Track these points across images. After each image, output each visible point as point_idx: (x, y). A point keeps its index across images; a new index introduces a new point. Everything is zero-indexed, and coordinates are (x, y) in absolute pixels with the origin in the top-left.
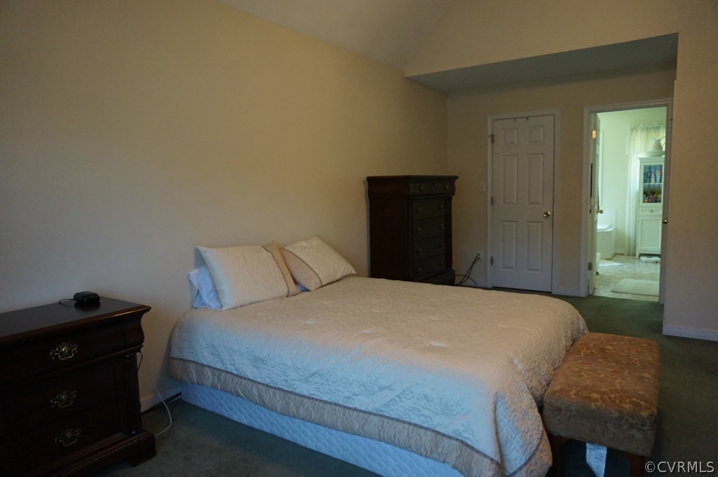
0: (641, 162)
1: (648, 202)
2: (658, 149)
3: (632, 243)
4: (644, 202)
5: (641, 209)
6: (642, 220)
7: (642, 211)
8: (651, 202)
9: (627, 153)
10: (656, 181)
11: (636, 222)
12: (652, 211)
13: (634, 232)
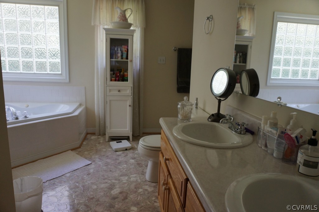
0: (106, 34)
1: (115, 80)
2: (123, 20)
3: (102, 122)
4: (111, 80)
5: (108, 88)
6: (110, 101)
7: (110, 90)
8: (118, 81)
9: (92, 24)
10: (122, 58)
11: (105, 102)
12: (119, 91)
13: (103, 111)
